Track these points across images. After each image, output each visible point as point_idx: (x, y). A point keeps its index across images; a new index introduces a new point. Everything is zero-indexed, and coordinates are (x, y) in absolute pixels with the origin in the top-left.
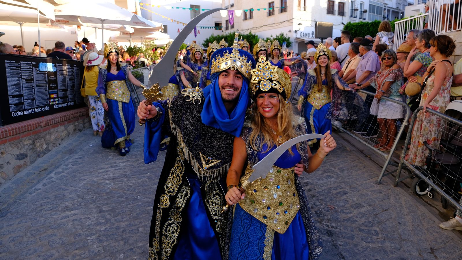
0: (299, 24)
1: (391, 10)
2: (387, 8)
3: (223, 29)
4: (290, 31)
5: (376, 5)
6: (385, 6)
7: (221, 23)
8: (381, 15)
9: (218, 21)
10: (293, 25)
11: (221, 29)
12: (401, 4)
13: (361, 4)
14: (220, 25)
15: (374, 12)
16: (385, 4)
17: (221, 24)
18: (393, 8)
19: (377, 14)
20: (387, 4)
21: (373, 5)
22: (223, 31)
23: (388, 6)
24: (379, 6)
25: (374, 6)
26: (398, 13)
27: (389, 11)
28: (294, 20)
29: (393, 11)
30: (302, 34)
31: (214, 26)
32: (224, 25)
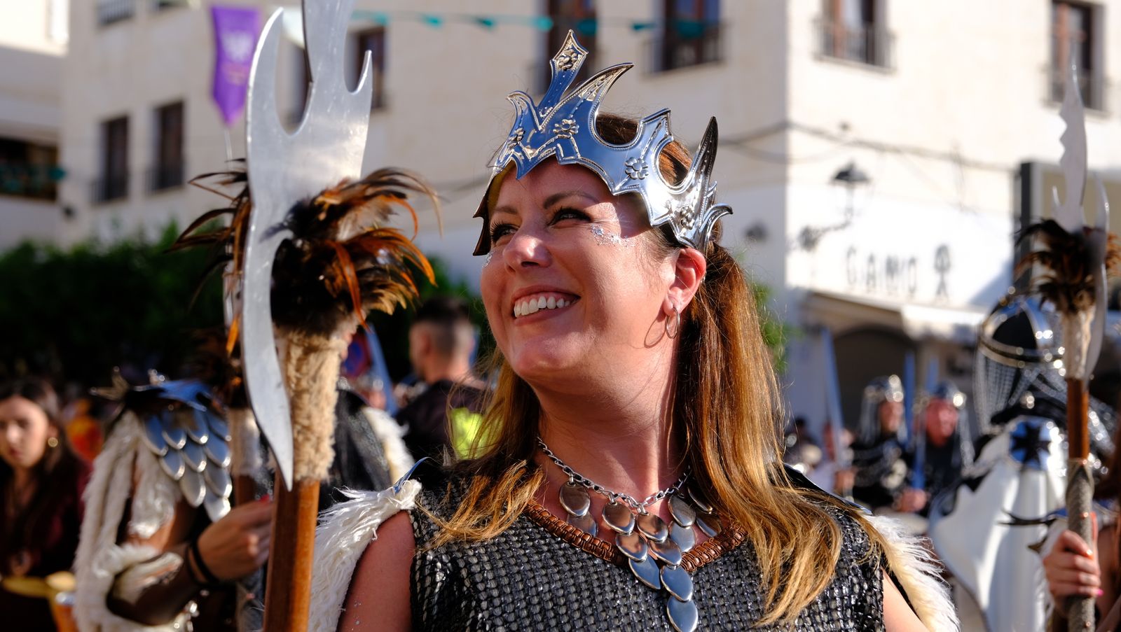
0: (845, 176)
3: (73, 191)
4: (756, 233)
7: (44, 139)
10: (782, 181)
11: (52, 195)
14: (39, 159)
17: (52, 152)
22: (69, 212)
28: (797, 143)
30: (860, 263)
32: (82, 159)
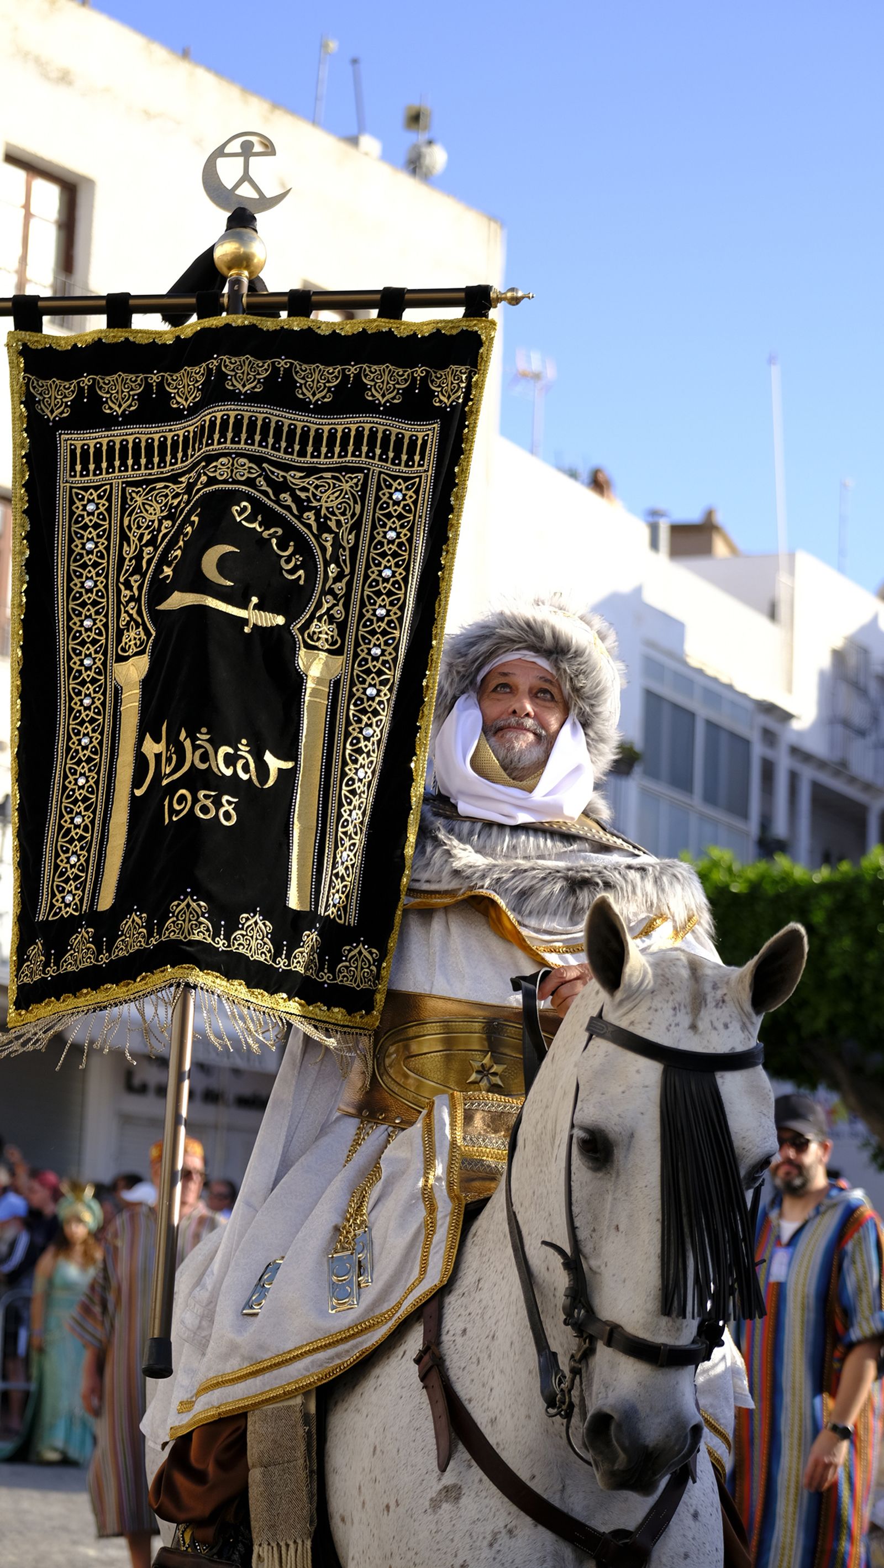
1: (805, 776)
2: (784, 764)
5: (703, 711)
6: (769, 736)
8: (745, 815)
12: (864, 734)
15: (682, 782)
16: (769, 709)
18: (821, 764)
19: (710, 798)
20: (786, 717)
21: (676, 708)
23: (790, 731)
24: (724, 719)
25: (685, 716)
27: (794, 777)
29: (822, 796)
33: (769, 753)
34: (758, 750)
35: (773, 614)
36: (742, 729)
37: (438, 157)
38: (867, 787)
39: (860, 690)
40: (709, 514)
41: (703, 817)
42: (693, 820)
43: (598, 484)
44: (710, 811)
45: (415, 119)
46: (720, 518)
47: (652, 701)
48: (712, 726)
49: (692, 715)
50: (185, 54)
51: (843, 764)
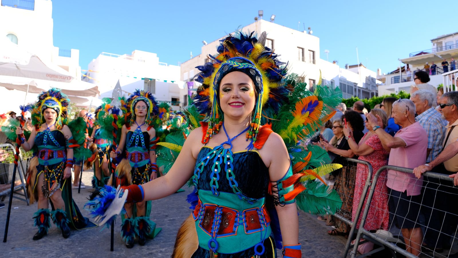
1: (361, 90)
2: (357, 89)
3: (181, 105)
5: (347, 84)
6: (355, 86)
8: (352, 94)
9: (175, 96)
11: (178, 105)
12: (369, 85)
13: (332, 82)
14: (178, 101)
15: (345, 92)
16: (355, 83)
17: (179, 99)
18: (363, 88)
19: (348, 93)
20: (357, 84)
21: (344, 84)
22: (180, 107)
23: (358, 85)
24: (350, 85)
26: (368, 93)
27: (359, 91)
29: (363, 92)
31: (171, 100)
32: (182, 100)
33: (355, 87)
34: (354, 87)
35: (358, 73)
36: (352, 86)
37: (311, 32)
38: (369, 90)
39: (369, 80)
40: (361, 63)
41: (347, 95)
42: (346, 95)
43: (334, 62)
44: (348, 94)
45: (309, 29)
46: (362, 64)
47: (341, 84)
48: (348, 86)
49: (346, 85)
50: (283, 26)
51: (367, 88)
